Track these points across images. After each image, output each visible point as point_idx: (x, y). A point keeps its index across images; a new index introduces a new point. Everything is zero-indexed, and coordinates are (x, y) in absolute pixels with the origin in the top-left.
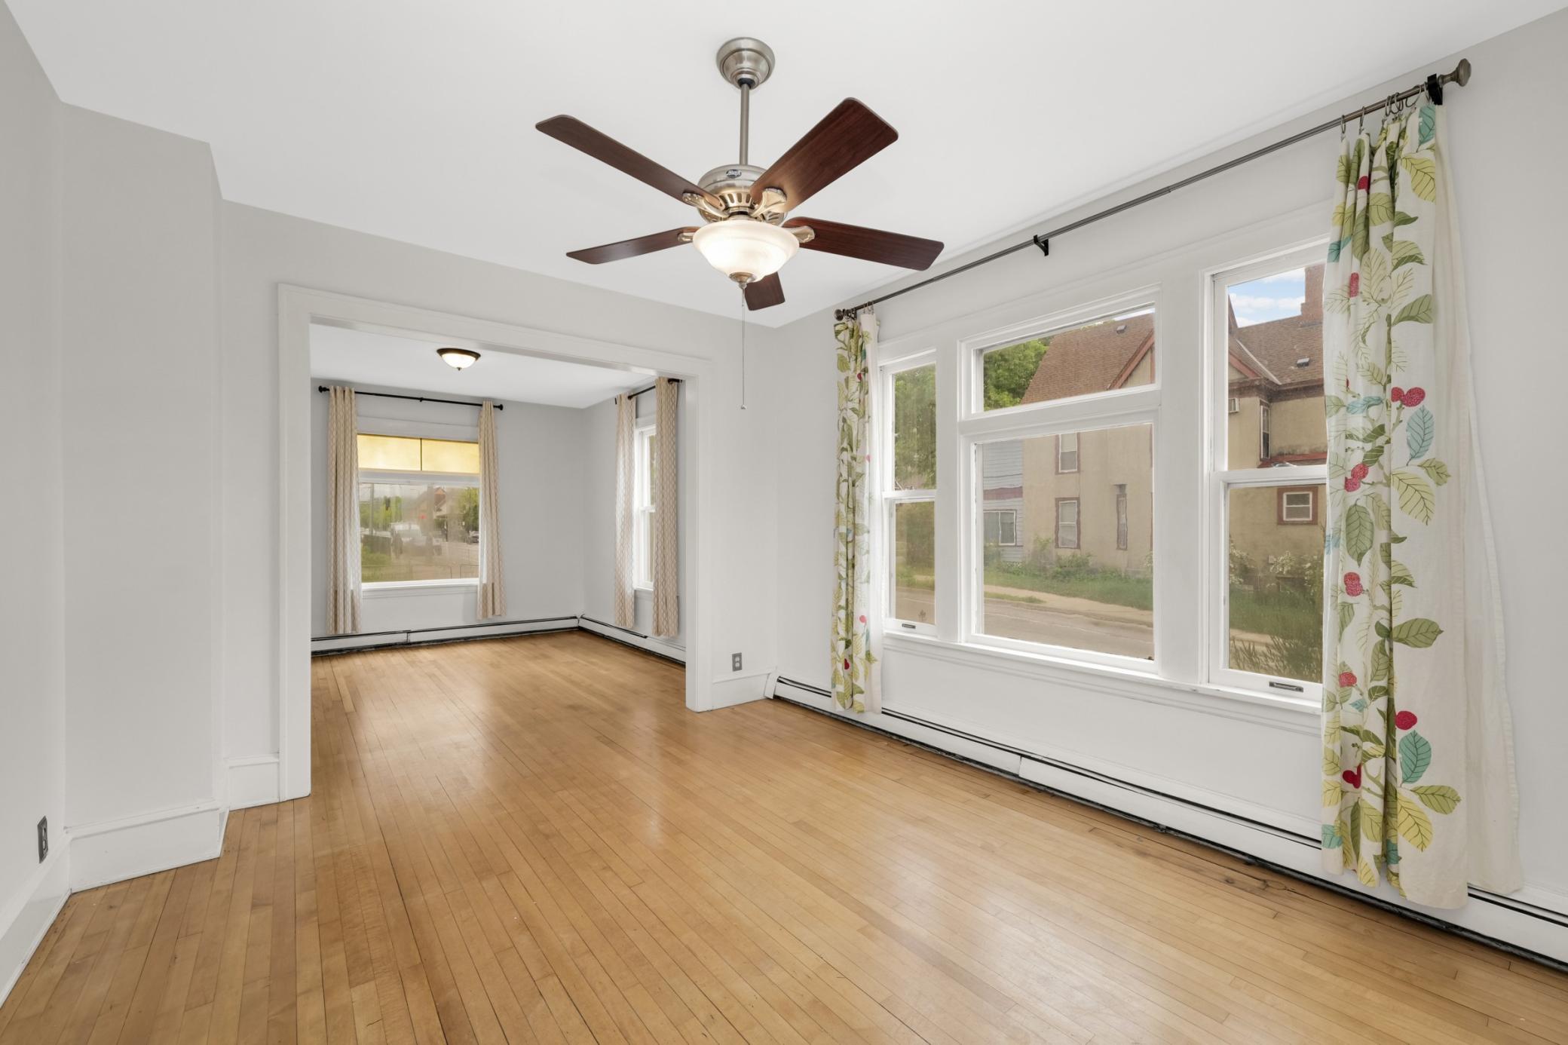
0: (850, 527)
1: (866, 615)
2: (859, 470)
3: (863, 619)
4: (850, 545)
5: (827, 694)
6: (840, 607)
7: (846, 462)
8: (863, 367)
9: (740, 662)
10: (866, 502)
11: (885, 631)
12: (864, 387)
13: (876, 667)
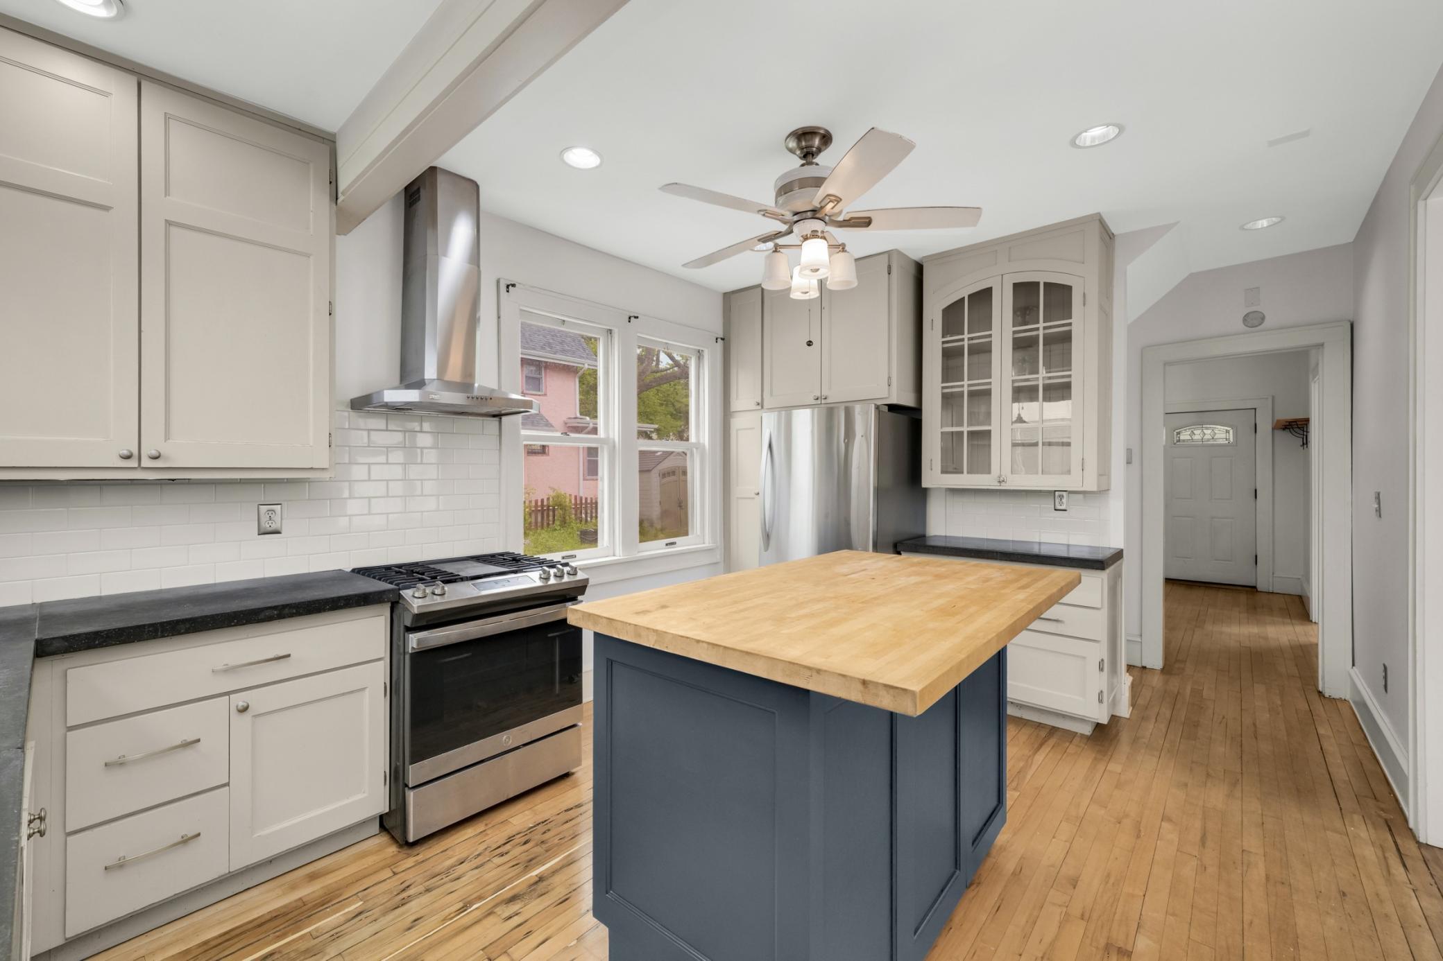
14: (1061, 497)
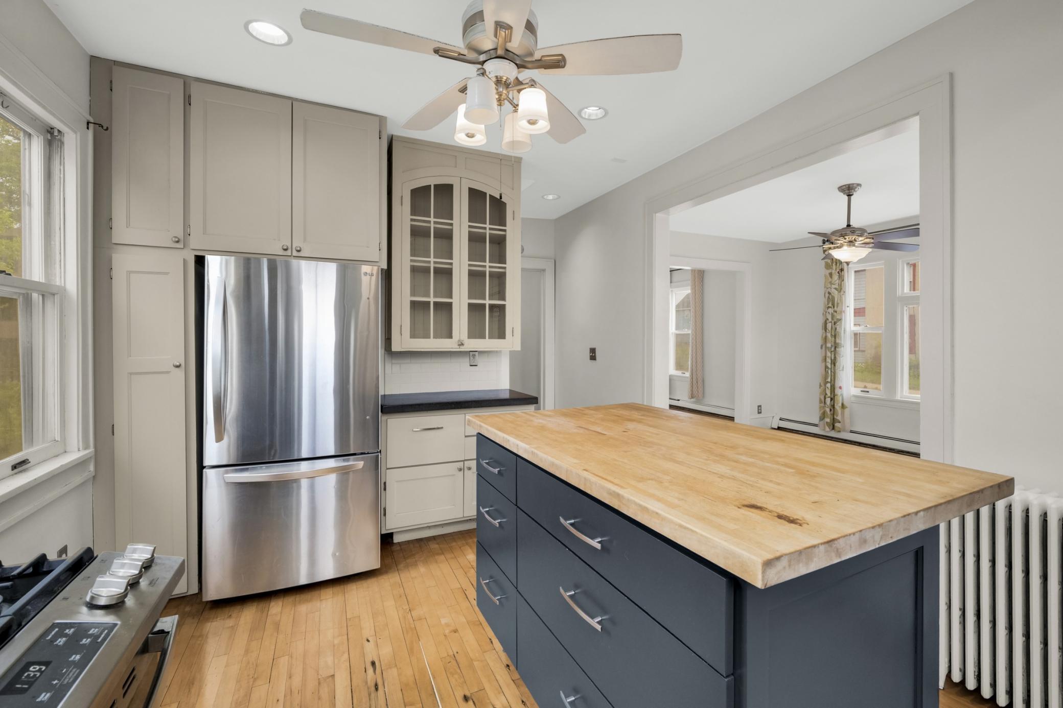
0: (833, 344)
1: (842, 386)
2: (838, 317)
3: (840, 388)
4: (833, 353)
5: (816, 425)
6: (828, 382)
7: (830, 313)
8: (840, 268)
9: (761, 409)
10: (843, 332)
11: (852, 394)
12: (841, 278)
13: (847, 411)
14: (474, 356)
